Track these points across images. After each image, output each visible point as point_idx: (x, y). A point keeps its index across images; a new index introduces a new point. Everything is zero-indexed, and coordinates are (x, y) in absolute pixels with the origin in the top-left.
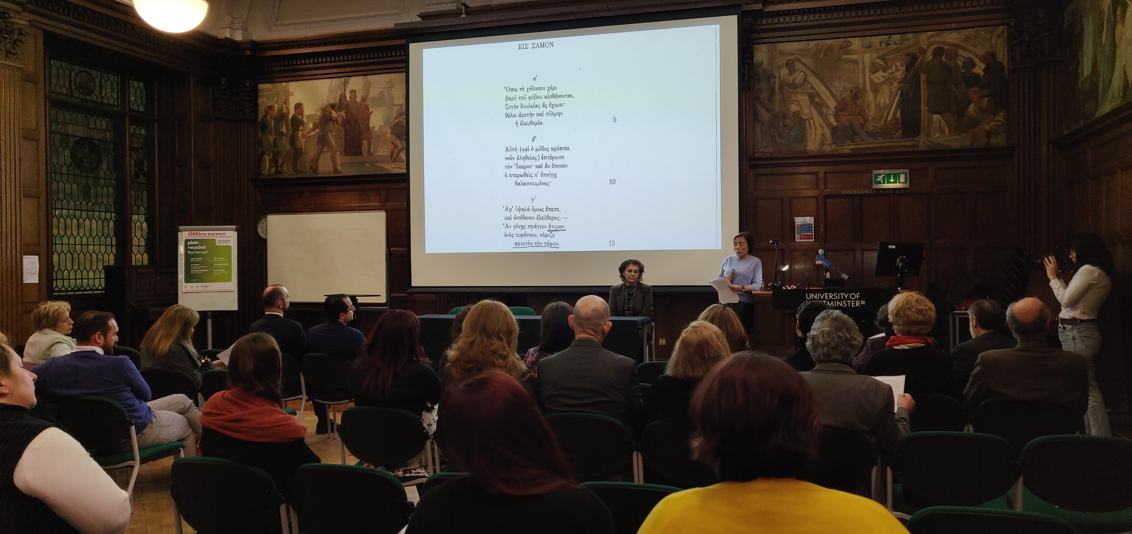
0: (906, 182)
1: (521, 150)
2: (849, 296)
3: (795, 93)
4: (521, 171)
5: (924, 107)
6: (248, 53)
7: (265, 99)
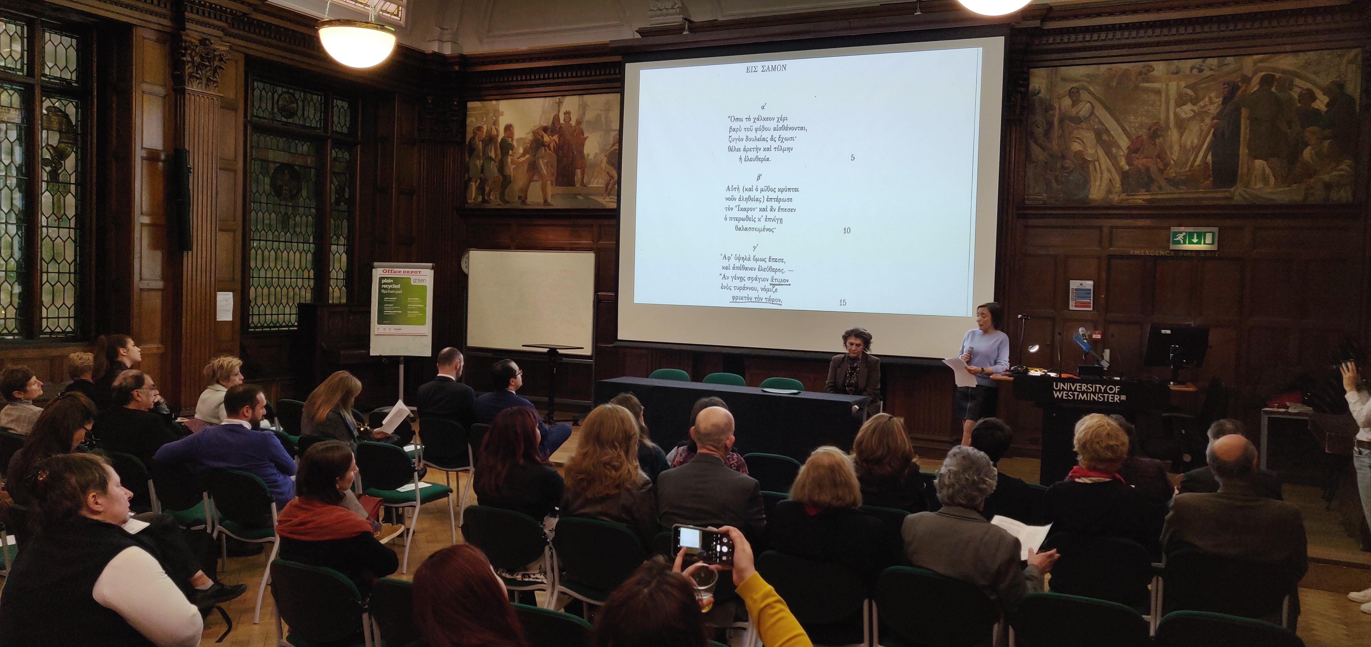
0: (1213, 243)
1: (744, 190)
2: (1106, 388)
3: (1078, 128)
4: (743, 214)
5: (1243, 150)
6: (457, 68)
7: (473, 119)
